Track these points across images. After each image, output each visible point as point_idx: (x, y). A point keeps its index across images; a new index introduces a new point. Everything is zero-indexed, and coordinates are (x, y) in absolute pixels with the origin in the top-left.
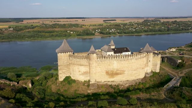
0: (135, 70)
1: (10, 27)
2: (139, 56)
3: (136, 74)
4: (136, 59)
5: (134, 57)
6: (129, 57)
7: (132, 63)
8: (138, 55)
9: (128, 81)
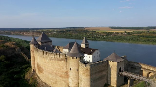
0: (50, 74)
1: (126, 32)
2: (53, 57)
3: (52, 79)
4: (50, 60)
5: (48, 56)
6: (44, 55)
7: (47, 63)
8: (51, 55)
9: (45, 83)
